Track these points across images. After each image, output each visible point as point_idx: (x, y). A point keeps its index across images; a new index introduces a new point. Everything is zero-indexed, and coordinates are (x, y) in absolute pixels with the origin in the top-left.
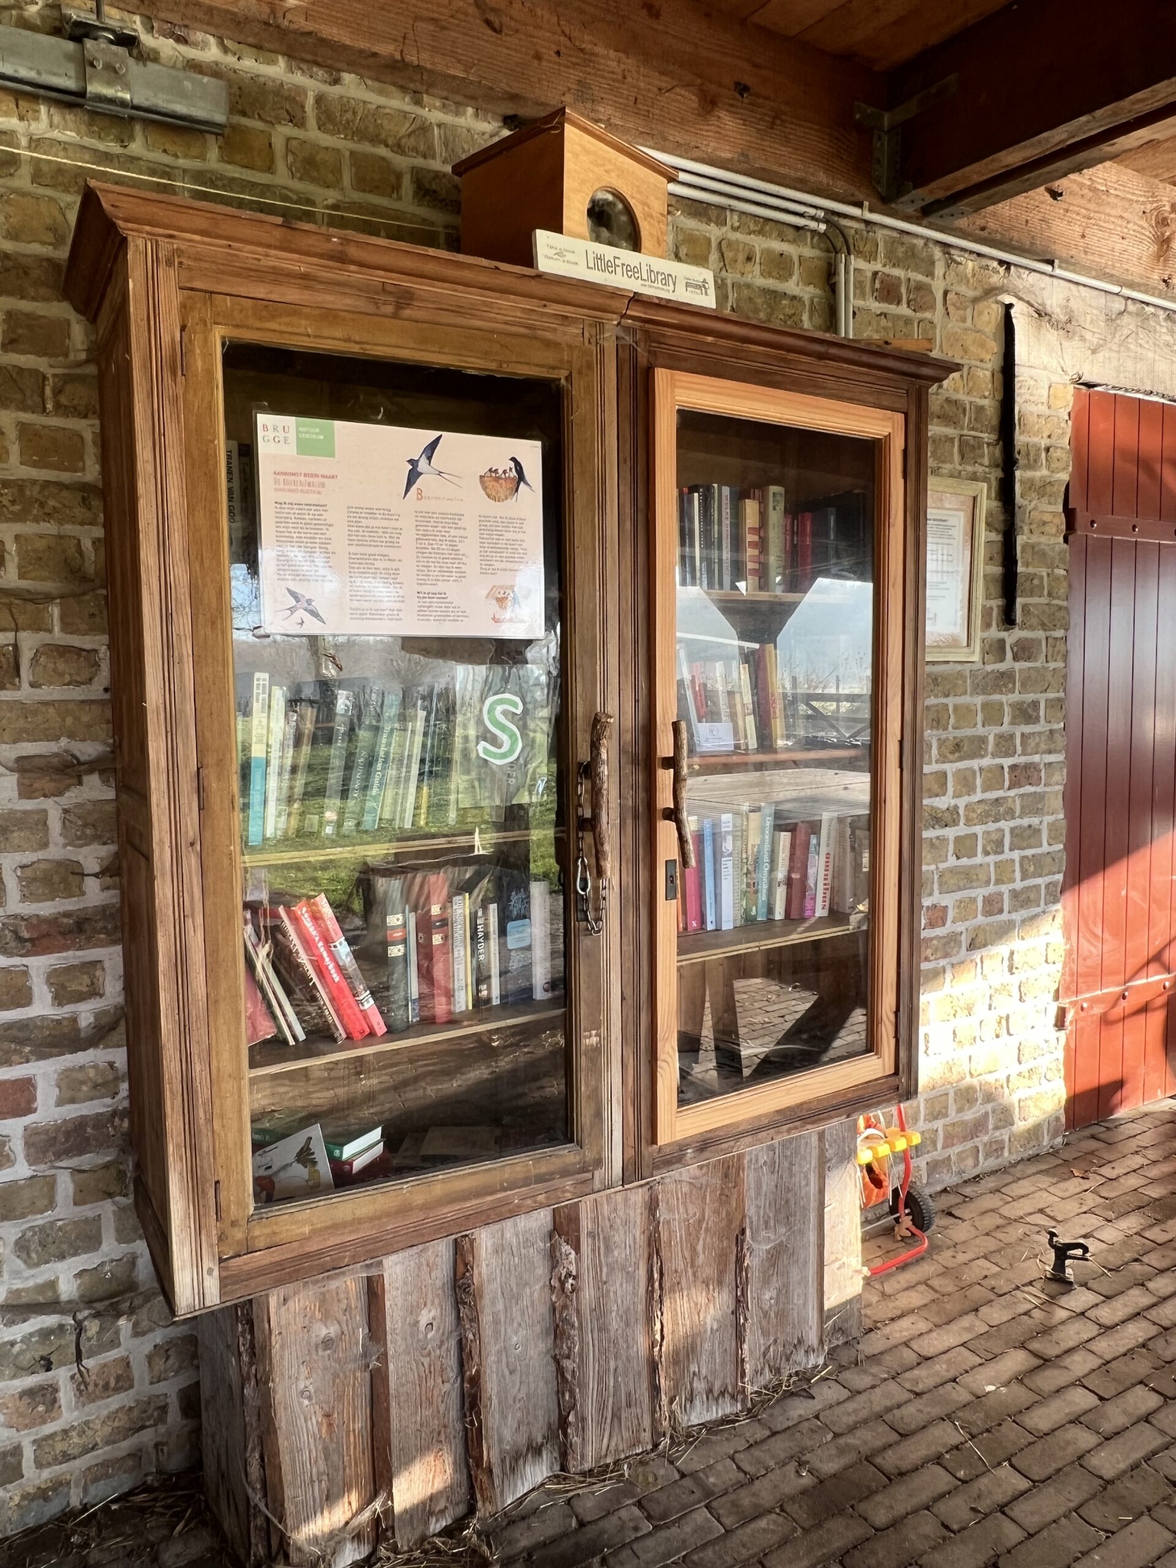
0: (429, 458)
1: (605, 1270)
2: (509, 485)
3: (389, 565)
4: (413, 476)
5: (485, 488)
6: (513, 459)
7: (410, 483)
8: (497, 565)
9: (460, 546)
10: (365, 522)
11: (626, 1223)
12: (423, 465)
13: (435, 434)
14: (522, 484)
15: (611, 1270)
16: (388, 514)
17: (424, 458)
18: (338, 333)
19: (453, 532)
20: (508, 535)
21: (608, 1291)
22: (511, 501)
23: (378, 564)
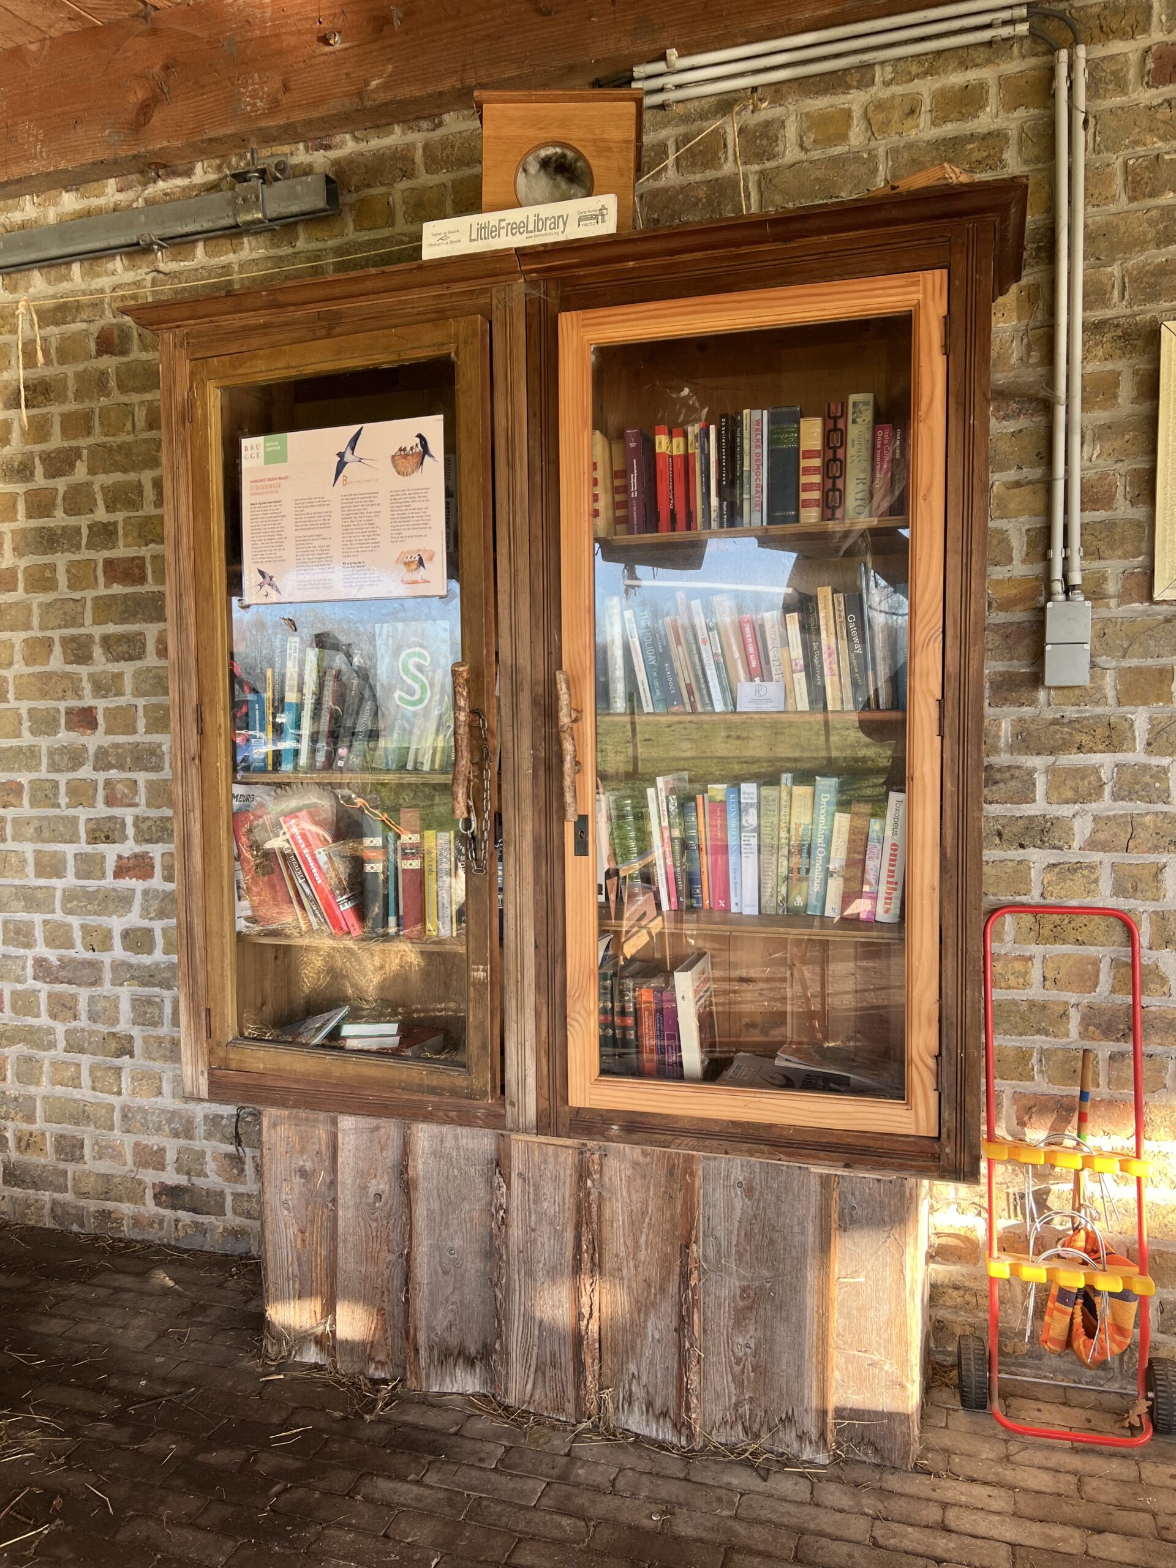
0: (353, 449)
1: (533, 1217)
2: (416, 460)
3: (322, 543)
4: (341, 465)
5: (395, 466)
6: (420, 436)
7: (338, 473)
8: (405, 533)
9: (375, 520)
10: (306, 510)
11: (556, 1178)
12: (348, 457)
13: (355, 428)
14: (427, 457)
15: (539, 1221)
16: (323, 502)
17: (349, 451)
18: (281, 365)
19: (370, 509)
20: (415, 505)
21: (535, 1240)
22: (417, 474)
23: (315, 543)
